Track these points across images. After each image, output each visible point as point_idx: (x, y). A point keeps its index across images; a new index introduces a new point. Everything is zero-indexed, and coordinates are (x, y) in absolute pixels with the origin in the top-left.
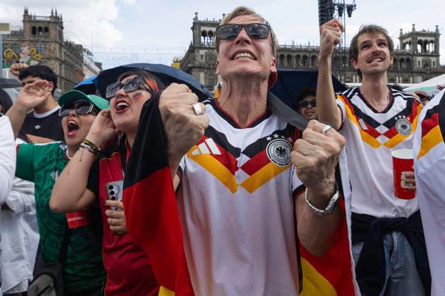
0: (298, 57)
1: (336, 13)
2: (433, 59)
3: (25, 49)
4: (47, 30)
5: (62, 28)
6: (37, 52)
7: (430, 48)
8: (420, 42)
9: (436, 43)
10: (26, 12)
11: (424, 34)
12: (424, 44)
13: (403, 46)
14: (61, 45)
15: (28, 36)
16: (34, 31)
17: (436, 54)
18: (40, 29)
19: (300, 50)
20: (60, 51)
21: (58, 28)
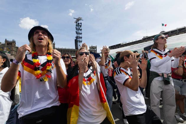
0: (70, 51)
1: (78, 42)
2: (96, 52)
3: (5, 48)
4: (11, 44)
5: (15, 44)
6: (9, 49)
7: (95, 49)
8: (93, 48)
9: (96, 49)
10: (6, 40)
11: (94, 47)
12: (94, 49)
13: (90, 49)
14: (15, 48)
15: (6, 45)
16: (8, 44)
17: (96, 51)
18: (10, 44)
19: (70, 50)
20: (15, 49)
21: (14, 44)
